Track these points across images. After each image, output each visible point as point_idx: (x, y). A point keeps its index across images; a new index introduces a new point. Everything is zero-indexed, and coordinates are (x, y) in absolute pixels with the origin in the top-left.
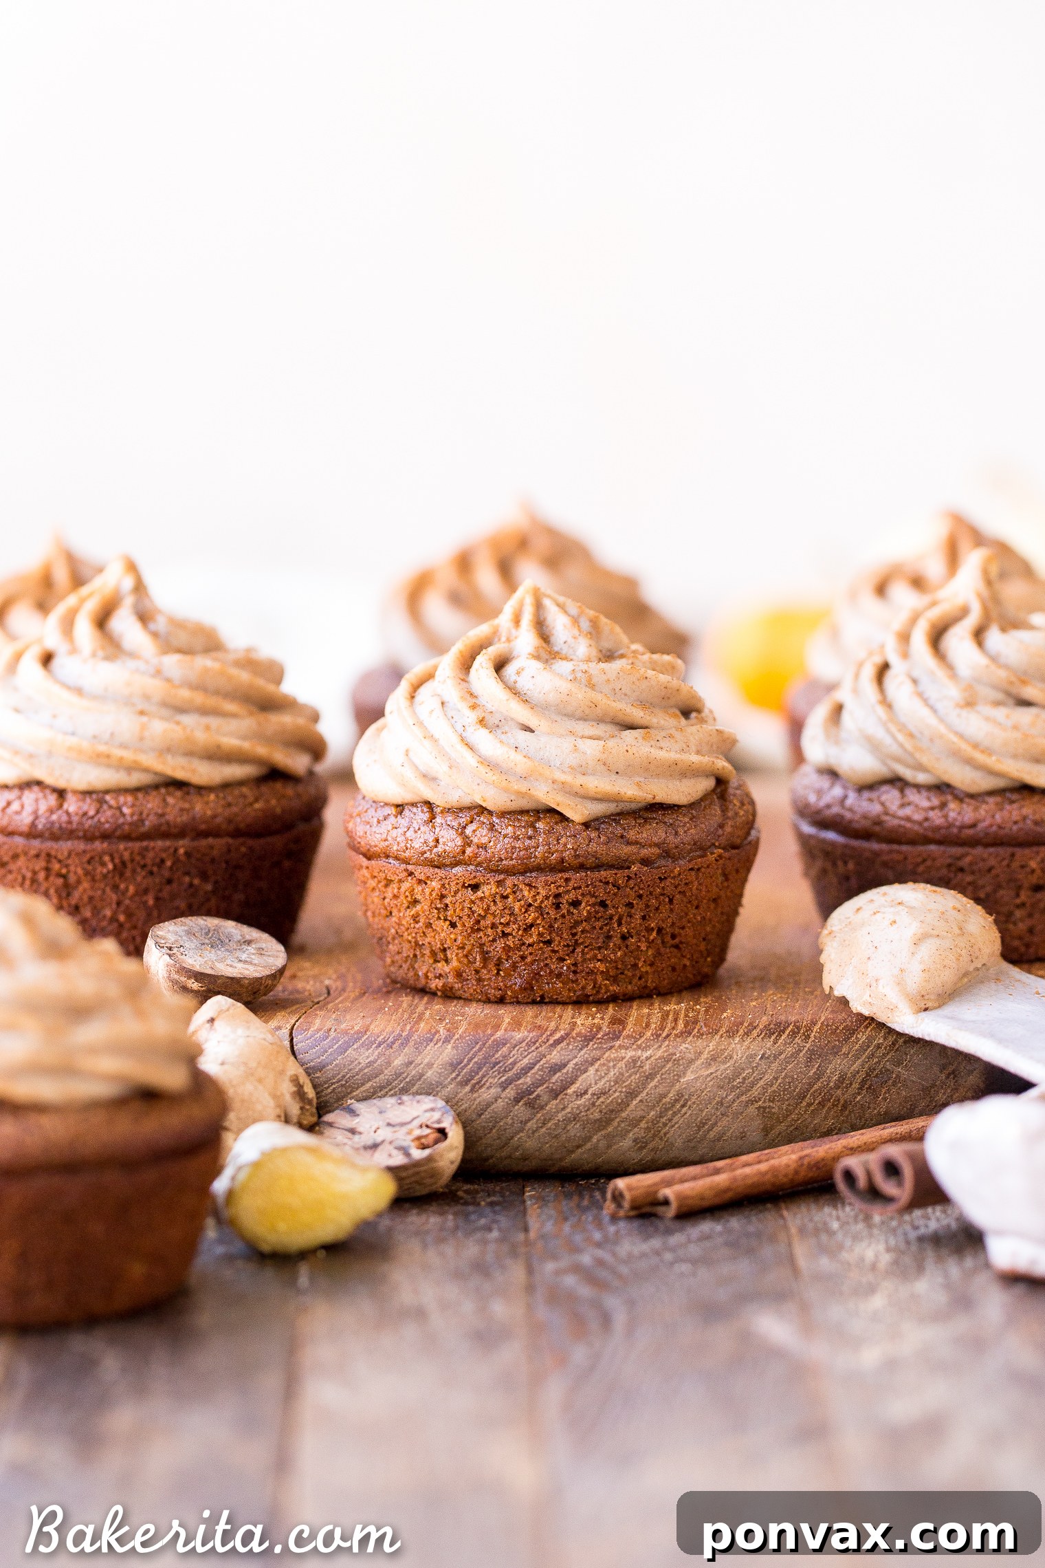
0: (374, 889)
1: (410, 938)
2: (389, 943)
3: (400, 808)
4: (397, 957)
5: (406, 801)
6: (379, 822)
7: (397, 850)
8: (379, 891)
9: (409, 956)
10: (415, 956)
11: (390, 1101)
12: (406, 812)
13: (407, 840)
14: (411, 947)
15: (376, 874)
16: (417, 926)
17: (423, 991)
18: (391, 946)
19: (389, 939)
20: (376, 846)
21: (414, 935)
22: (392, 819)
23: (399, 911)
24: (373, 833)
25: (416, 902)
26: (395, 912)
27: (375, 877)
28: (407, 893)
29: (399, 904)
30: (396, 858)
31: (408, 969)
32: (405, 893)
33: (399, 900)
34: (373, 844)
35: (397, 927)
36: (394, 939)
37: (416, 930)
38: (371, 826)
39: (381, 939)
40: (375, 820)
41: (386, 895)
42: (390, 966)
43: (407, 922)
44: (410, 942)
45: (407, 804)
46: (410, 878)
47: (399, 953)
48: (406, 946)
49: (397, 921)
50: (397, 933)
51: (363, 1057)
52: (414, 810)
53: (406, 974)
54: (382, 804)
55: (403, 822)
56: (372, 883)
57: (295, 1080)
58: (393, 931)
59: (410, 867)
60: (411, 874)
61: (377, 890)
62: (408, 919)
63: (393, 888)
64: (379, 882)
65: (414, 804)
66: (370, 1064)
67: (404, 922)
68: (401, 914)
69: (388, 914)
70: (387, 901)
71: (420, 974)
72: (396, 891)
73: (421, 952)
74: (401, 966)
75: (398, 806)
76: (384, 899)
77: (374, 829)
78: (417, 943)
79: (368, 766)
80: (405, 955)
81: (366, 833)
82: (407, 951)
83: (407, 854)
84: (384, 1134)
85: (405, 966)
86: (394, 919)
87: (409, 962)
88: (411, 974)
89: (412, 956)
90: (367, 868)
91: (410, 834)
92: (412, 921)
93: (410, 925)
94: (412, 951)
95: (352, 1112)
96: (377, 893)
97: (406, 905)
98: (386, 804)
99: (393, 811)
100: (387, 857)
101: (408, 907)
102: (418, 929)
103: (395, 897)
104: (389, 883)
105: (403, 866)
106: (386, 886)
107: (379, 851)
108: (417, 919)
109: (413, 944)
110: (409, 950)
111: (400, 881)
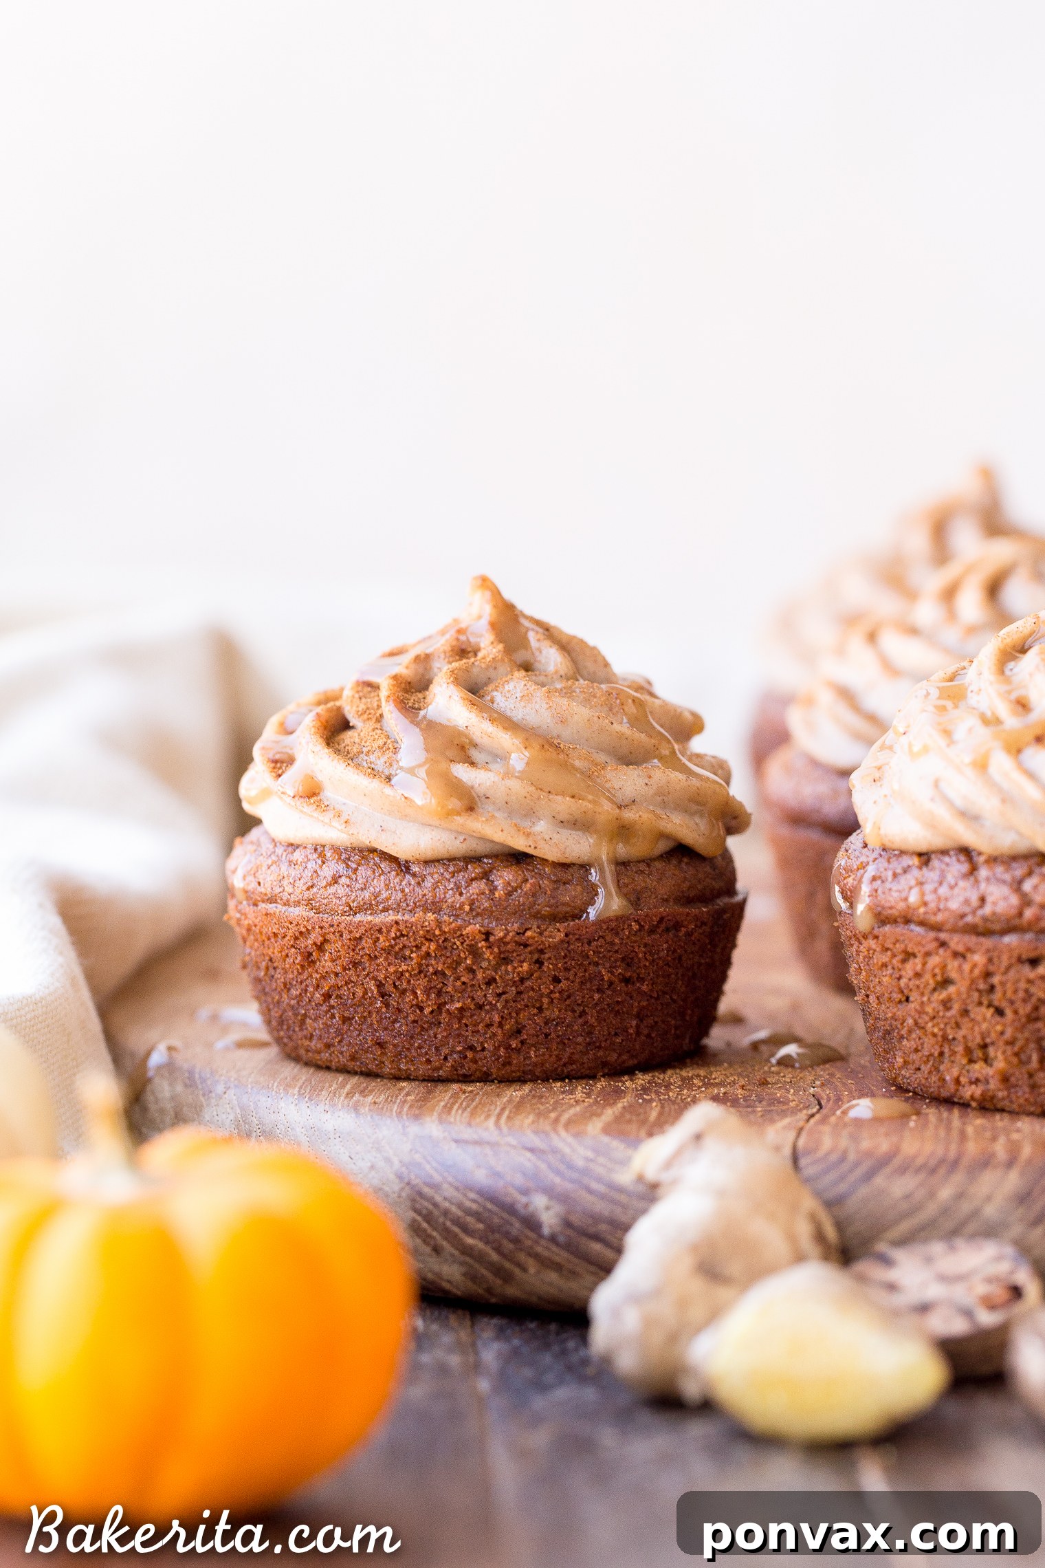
0: (885, 965)
1: (936, 1030)
2: (902, 1037)
3: (925, 857)
4: (914, 1057)
5: (934, 848)
6: (895, 875)
7: (925, 913)
8: (893, 968)
9: (932, 1055)
10: (941, 1054)
11: (937, 1248)
12: (935, 862)
13: (939, 899)
14: (937, 1043)
15: (890, 946)
16: (949, 1014)
17: (948, 1101)
18: (905, 1042)
19: (903, 1032)
20: (891, 908)
21: (942, 1026)
22: (915, 872)
23: (922, 994)
24: (887, 891)
25: (946, 982)
26: (914, 996)
27: (887, 949)
28: (937, 971)
29: (922, 986)
30: (922, 923)
31: (930, 1073)
32: (933, 969)
33: (923, 980)
34: (888, 905)
35: (917, 1017)
36: (910, 1032)
37: (945, 1020)
38: (883, 882)
39: (888, 1032)
40: (890, 874)
41: (903, 973)
42: (901, 1068)
43: (934, 1009)
44: (935, 1035)
45: (933, 852)
46: (941, 951)
47: (916, 1050)
48: (929, 1042)
49: (918, 1007)
50: (916, 1023)
51: (899, 1187)
52: (947, 859)
53: (927, 1079)
54: (896, 852)
55: (931, 875)
56: (885, 958)
57: (813, 1218)
58: (910, 1021)
59: (943, 936)
60: (943, 944)
61: (889, 968)
62: (935, 1005)
63: (915, 965)
64: (894, 956)
65: (944, 852)
66: (907, 1197)
67: (929, 1009)
68: (925, 999)
69: (904, 999)
70: (903, 982)
71: (948, 1078)
72: (919, 968)
73: (950, 1050)
74: (919, 1069)
75: (920, 855)
76: (899, 979)
77: (888, 885)
78: (945, 1038)
79: (875, 802)
80: (927, 1054)
81: (876, 891)
82: (930, 1046)
83: (940, 918)
84: (934, 1291)
85: (926, 1068)
86: (912, 1005)
87: (931, 1063)
88: (934, 1078)
89: (936, 1054)
90: (876, 937)
91: (943, 891)
92: (941, 1008)
93: (938, 1012)
94: (937, 1047)
95: (886, 1261)
96: (890, 971)
97: (932, 983)
98: (903, 852)
99: (915, 861)
100: (907, 921)
101: (934, 990)
102: (949, 1018)
103: (918, 975)
104: (908, 956)
105: (932, 935)
106: (904, 961)
107: (897, 914)
108: (948, 1005)
109: (940, 1039)
110: (933, 1046)
111: (928, 954)
